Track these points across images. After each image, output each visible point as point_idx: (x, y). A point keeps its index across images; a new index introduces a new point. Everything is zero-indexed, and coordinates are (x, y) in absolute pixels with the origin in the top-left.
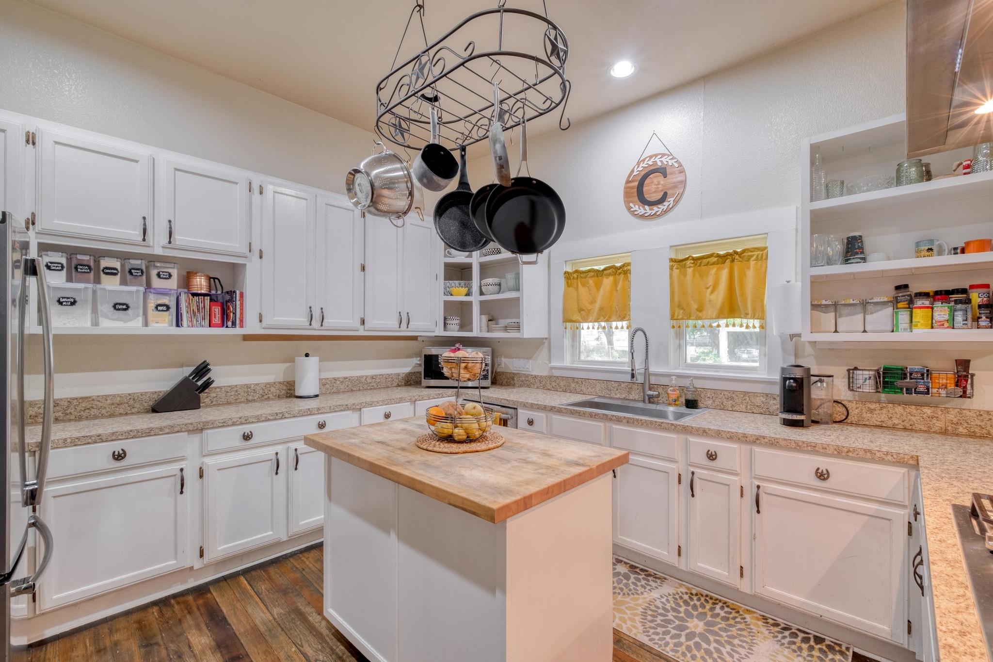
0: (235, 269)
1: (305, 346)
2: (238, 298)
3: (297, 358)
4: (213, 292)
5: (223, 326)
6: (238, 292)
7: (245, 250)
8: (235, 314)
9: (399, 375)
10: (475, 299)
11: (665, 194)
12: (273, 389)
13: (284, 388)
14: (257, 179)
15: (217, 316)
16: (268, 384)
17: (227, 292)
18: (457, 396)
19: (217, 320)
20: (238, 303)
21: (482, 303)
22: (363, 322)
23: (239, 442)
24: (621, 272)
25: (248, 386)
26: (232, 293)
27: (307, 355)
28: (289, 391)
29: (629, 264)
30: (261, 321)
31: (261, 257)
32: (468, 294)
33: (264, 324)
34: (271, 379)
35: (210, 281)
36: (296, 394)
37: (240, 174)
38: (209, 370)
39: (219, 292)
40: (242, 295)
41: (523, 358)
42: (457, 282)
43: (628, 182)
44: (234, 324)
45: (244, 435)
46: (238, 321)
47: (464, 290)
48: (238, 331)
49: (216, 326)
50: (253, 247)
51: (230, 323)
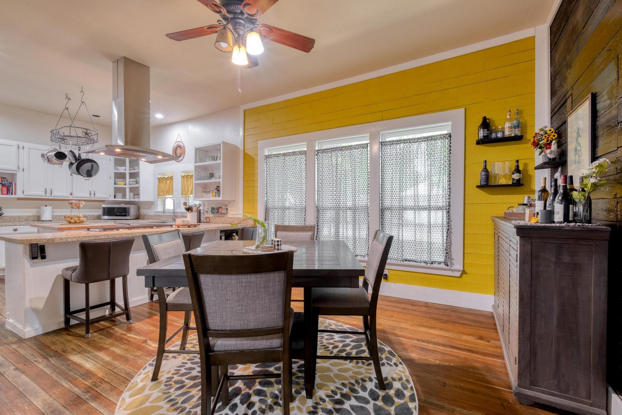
0: (13, 175)
1: (46, 203)
2: (14, 185)
3: (41, 207)
4: (4, 183)
5: (7, 194)
6: (13, 183)
7: (16, 169)
8: (12, 190)
9: (94, 215)
10: (127, 186)
11: (181, 154)
12: (31, 218)
13: (36, 218)
14: (21, 144)
15: (5, 191)
16: (29, 216)
17: (10, 183)
18: (115, 223)
19: (5, 192)
20: (14, 187)
21: (130, 188)
22: (71, 194)
23: (12, 232)
24: (171, 178)
25: (19, 216)
26: (11, 183)
27: (46, 206)
28: (38, 219)
29: (173, 176)
30: (23, 193)
31: (23, 171)
32: (125, 184)
33: (25, 194)
34: (30, 214)
35: (2, 179)
36: (41, 220)
37: (15, 143)
38: (2, 210)
39: (6, 183)
40: (15, 184)
41: (148, 209)
42: (122, 180)
43: (173, 149)
44: (12, 194)
45: (14, 229)
46: (13, 193)
47: (124, 183)
48: (13, 196)
49: (4, 194)
50: (20, 167)
51: (10, 194)
